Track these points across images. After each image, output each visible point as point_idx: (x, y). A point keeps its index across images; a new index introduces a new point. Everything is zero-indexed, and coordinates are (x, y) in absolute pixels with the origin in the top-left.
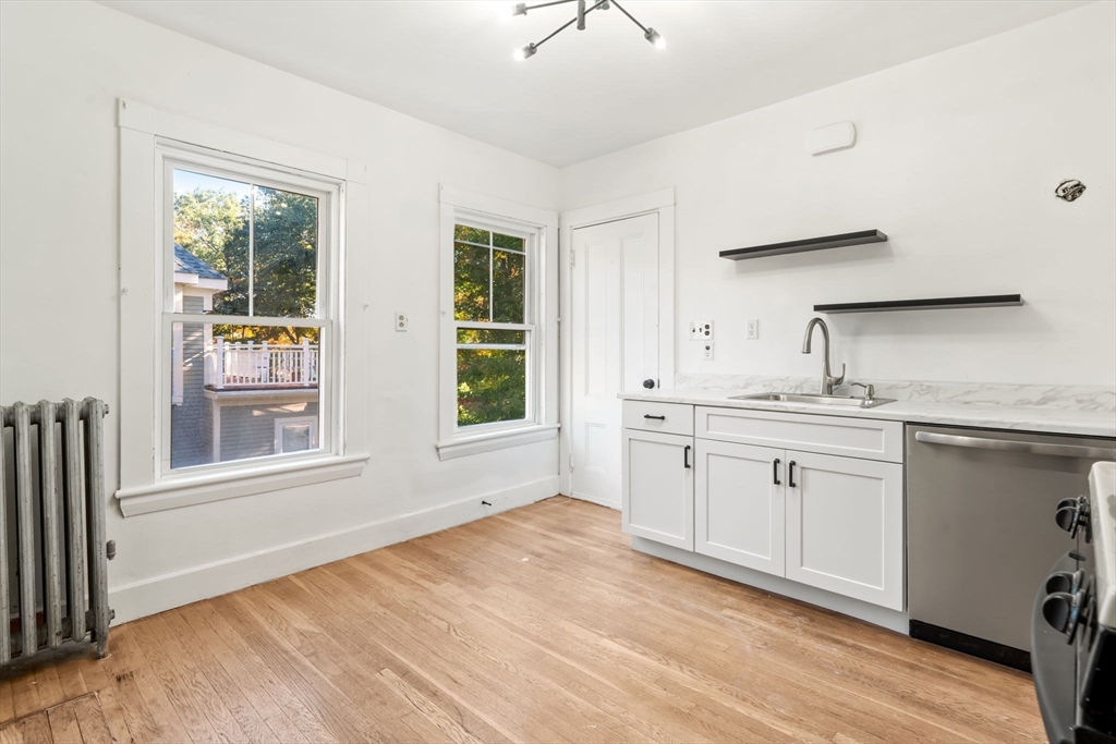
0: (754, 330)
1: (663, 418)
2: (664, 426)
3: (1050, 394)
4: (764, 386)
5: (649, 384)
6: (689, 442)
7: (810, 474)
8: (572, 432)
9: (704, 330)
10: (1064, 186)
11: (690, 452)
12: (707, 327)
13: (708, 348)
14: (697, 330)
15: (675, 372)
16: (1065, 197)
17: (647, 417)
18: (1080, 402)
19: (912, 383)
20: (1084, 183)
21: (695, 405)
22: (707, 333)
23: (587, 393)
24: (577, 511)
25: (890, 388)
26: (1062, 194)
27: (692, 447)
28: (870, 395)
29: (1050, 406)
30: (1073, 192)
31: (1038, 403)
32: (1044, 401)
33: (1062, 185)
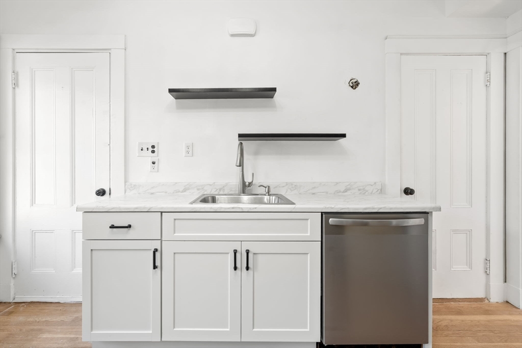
0: (190, 150)
1: (130, 226)
2: (131, 234)
3: (348, 187)
4: (198, 189)
5: (101, 193)
6: (157, 245)
7: (260, 257)
8: (14, 240)
9: (151, 149)
10: (352, 81)
11: (158, 254)
12: (153, 147)
13: (154, 163)
14: (145, 149)
15: (126, 182)
16: (352, 87)
17: (112, 227)
18: (359, 190)
19: (287, 184)
20: (359, 81)
21: (162, 212)
22: (153, 152)
23: (33, 202)
24: (22, 319)
25: (276, 187)
26: (351, 85)
27: (159, 249)
28: (268, 192)
29: (348, 193)
30: (355, 85)
31: (344, 192)
32: (346, 191)
33: (351, 80)
